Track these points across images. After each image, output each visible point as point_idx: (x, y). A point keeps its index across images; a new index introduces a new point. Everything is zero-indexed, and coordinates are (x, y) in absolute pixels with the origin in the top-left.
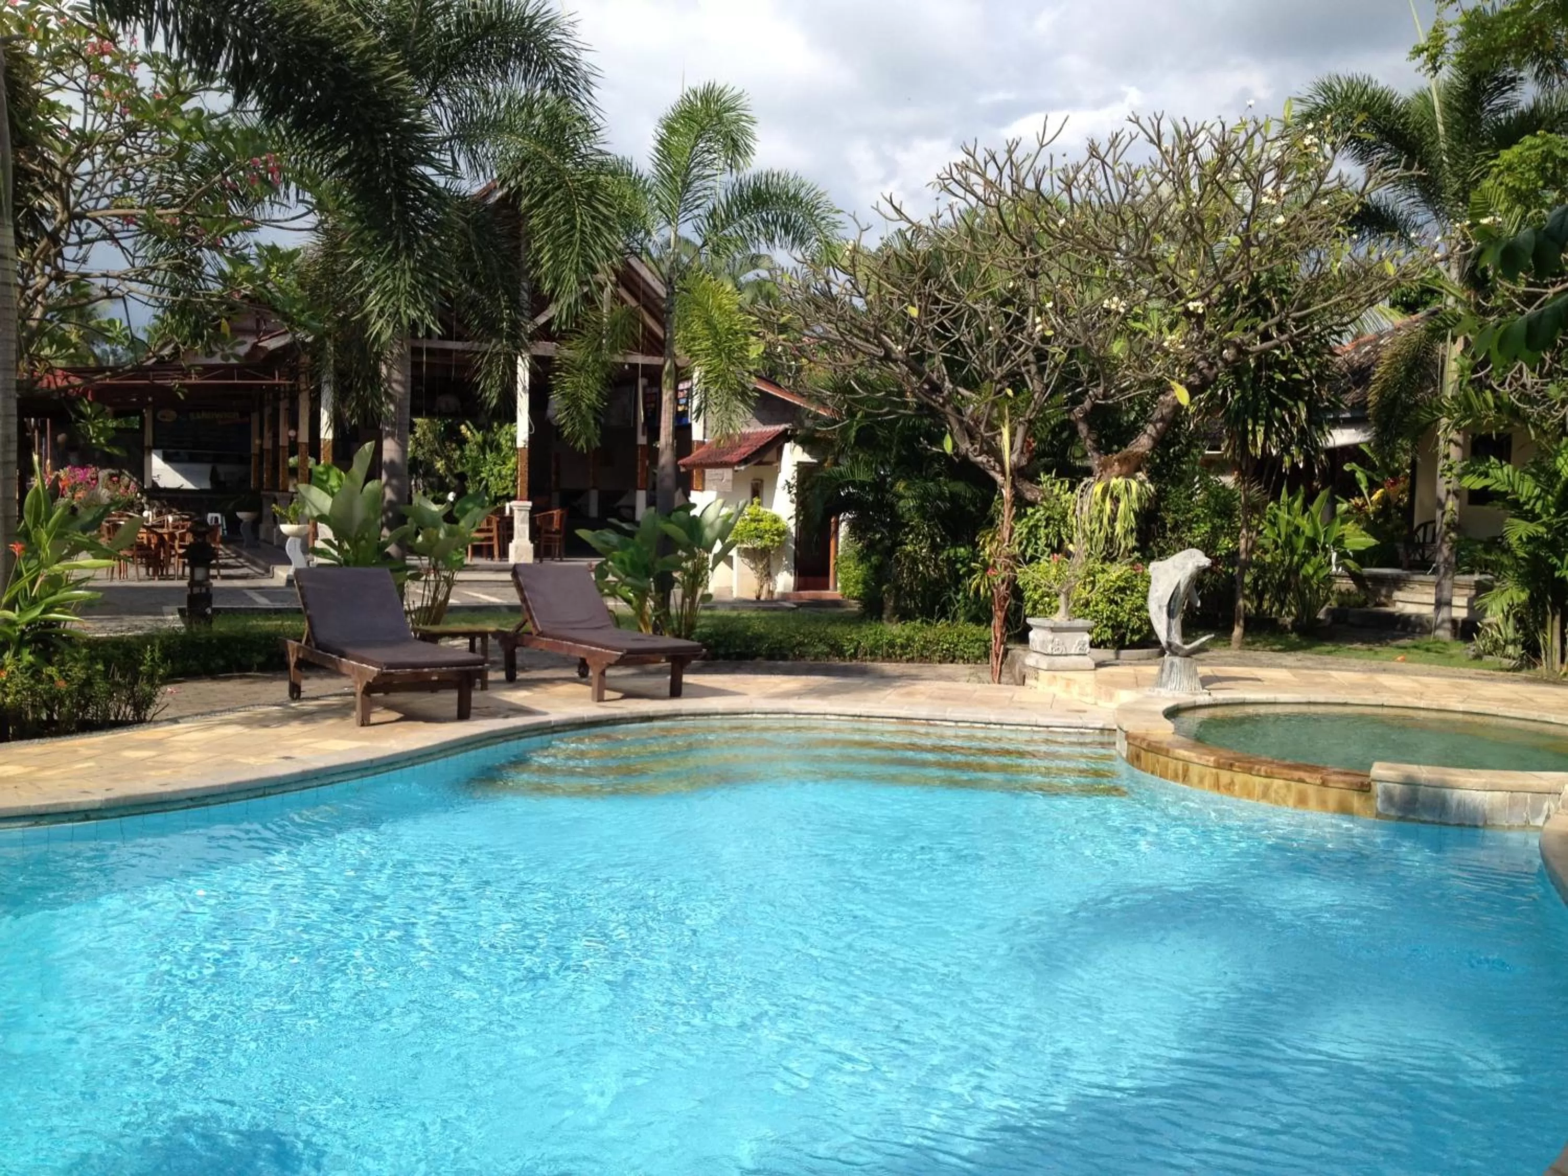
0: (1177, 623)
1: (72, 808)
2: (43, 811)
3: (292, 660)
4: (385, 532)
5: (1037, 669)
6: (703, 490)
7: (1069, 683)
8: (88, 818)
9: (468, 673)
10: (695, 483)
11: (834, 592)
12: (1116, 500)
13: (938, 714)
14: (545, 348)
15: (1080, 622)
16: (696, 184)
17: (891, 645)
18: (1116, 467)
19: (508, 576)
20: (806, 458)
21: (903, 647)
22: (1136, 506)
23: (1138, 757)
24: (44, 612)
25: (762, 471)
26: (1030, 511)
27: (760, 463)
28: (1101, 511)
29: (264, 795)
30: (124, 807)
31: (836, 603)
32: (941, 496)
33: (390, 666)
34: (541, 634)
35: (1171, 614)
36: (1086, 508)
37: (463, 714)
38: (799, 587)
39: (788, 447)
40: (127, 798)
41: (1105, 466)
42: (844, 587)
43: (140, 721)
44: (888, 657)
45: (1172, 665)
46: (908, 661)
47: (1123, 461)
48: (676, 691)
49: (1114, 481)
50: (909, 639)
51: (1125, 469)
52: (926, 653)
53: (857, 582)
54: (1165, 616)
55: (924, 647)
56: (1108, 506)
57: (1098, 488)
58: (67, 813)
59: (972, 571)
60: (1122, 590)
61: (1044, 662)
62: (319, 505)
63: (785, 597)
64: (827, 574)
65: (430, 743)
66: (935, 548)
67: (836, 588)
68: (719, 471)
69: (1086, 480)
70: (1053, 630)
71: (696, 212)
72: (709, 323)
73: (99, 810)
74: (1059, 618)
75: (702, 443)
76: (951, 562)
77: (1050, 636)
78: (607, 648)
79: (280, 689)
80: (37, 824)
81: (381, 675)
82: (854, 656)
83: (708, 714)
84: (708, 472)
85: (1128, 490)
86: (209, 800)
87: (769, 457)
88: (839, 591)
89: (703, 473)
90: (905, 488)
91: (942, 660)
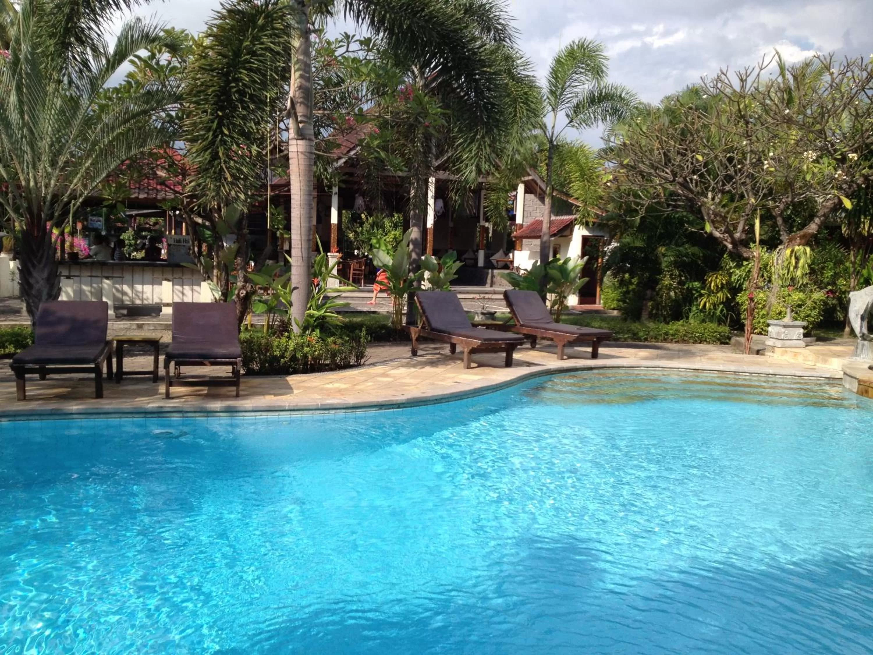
0: (865, 324)
3: (414, 336)
4: (411, 274)
5: (773, 347)
6: (521, 250)
7: (796, 355)
8: (399, 407)
9: (510, 344)
10: (518, 246)
11: (599, 305)
12: (797, 259)
14: (443, 175)
15: (799, 323)
16: (567, 90)
17: (667, 334)
18: (798, 240)
19: (501, 296)
20: (586, 233)
21: (672, 335)
22: (809, 261)
23: (867, 392)
24: (325, 312)
25: (561, 240)
26: (745, 263)
27: (562, 236)
28: (789, 263)
29: (461, 399)
30: (413, 403)
32: (687, 255)
33: (485, 340)
34: (522, 326)
35: (862, 318)
36: (780, 262)
37: (509, 363)
38: (581, 302)
39: (577, 227)
40: (414, 398)
41: (791, 240)
42: (605, 303)
43: (358, 365)
44: (665, 340)
45: (863, 345)
46: (676, 342)
47: (801, 237)
48: (595, 355)
49: (797, 248)
50: (676, 330)
51: (803, 241)
52: (686, 338)
53: (613, 300)
54: (859, 320)
55: (685, 335)
56: (793, 261)
57: (788, 251)
58: (392, 405)
59: (701, 295)
60: (800, 306)
61: (779, 343)
62: (382, 259)
63: (574, 308)
64: (595, 296)
65: (513, 377)
66: (681, 283)
67: (600, 303)
68: (531, 240)
69: (780, 247)
70: (785, 326)
71: (567, 105)
72: (578, 164)
73: (403, 404)
74: (787, 320)
75: (521, 226)
76: (690, 290)
77: (783, 330)
78: (567, 333)
79: (405, 351)
80: (381, 409)
81: (482, 344)
82: (646, 340)
83: (619, 367)
84: (524, 240)
85: (805, 253)
86: (442, 401)
87: (566, 233)
88: (602, 305)
89: (522, 241)
90: (666, 250)
91: (695, 342)
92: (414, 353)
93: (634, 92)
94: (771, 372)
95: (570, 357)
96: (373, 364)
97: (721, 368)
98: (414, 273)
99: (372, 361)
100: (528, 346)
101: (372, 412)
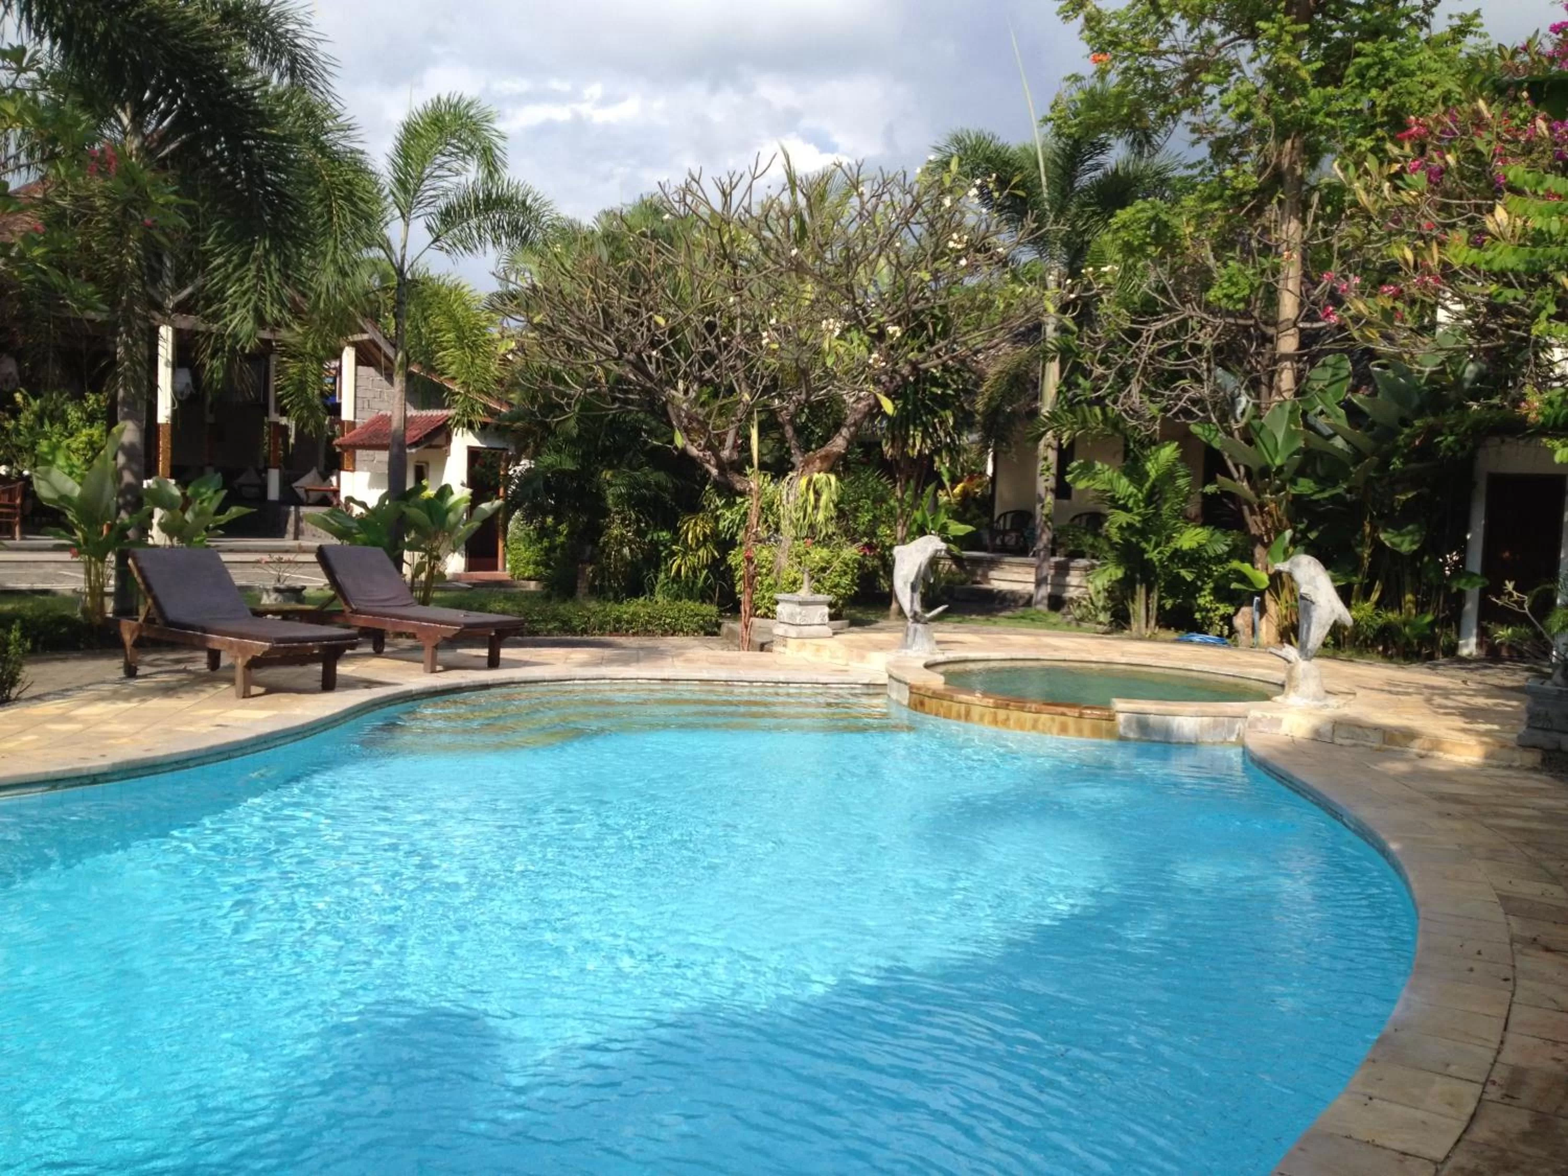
0: (917, 596)
1: (85, 773)
3: (128, 638)
4: (123, 515)
5: (785, 638)
6: (353, 470)
7: (819, 648)
9: (335, 646)
10: (346, 463)
11: (503, 573)
12: (817, 494)
14: (187, 322)
15: (820, 597)
16: (427, 183)
17: (618, 620)
18: (818, 464)
19: (312, 558)
21: (628, 622)
22: (835, 498)
23: (922, 704)
25: (429, 455)
26: (739, 500)
27: (430, 447)
28: (806, 500)
29: (230, 758)
30: (127, 771)
31: (500, 584)
32: (647, 485)
33: (280, 641)
34: (355, 612)
35: (913, 588)
36: (791, 498)
37: (329, 683)
38: (470, 567)
39: (457, 431)
40: (128, 762)
41: (807, 463)
42: (513, 568)
43: (6, 699)
44: (616, 631)
45: (916, 630)
46: (634, 634)
47: (824, 458)
48: (494, 662)
49: (816, 476)
50: (634, 614)
51: (825, 465)
52: (650, 627)
53: (528, 563)
54: (909, 590)
55: (648, 622)
56: (812, 497)
57: (804, 482)
58: (78, 778)
59: (673, 554)
60: (823, 570)
61: (793, 631)
63: (457, 577)
64: (496, 555)
66: (639, 533)
67: (504, 569)
68: (371, 452)
69: (791, 474)
70: (801, 603)
71: (429, 210)
72: (452, 317)
73: (105, 774)
74: (804, 593)
75: (352, 425)
76: (654, 544)
77: (798, 609)
78: (441, 623)
79: (112, 667)
80: (54, 788)
81: (272, 649)
82: (584, 631)
83: (536, 682)
84: (359, 453)
85: (829, 484)
86: (191, 763)
87: (438, 441)
88: (508, 572)
89: (354, 453)
90: (613, 476)
91: (665, 633)
92: (131, 672)
93: (547, 199)
94: (782, 678)
96: (39, 698)
97: (705, 675)
99: (35, 690)
100: (369, 649)
101: (36, 795)
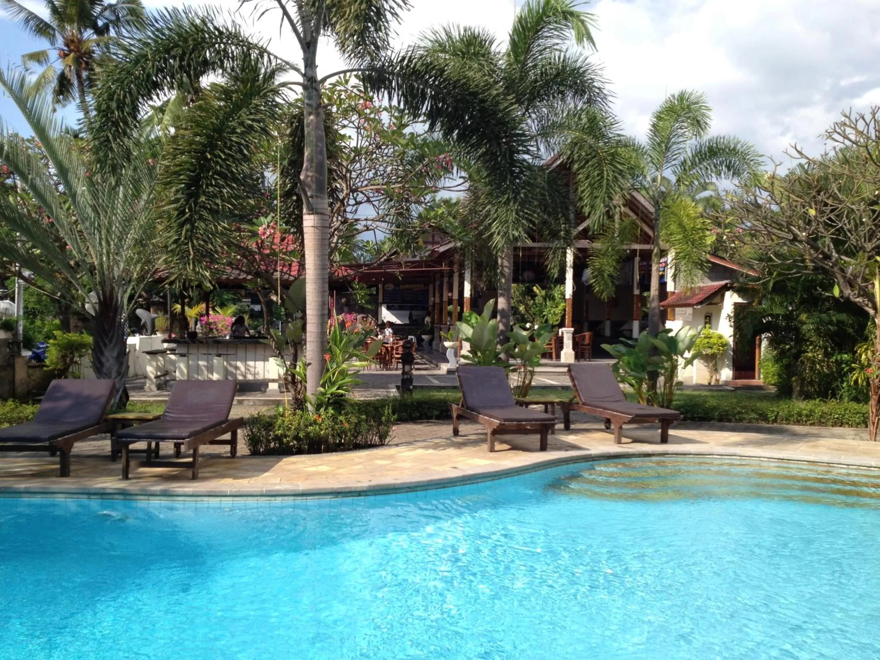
1: (353, 490)
2: (339, 491)
3: (455, 415)
4: (499, 347)
6: (674, 320)
8: (360, 495)
9: (545, 425)
10: (669, 316)
11: (759, 380)
13: (835, 460)
14: (584, 243)
16: (674, 147)
17: (800, 414)
19: (561, 370)
20: (740, 300)
21: (807, 416)
24: (338, 389)
25: (711, 309)
27: (712, 303)
29: (444, 487)
30: (378, 490)
31: (759, 388)
32: (831, 323)
33: (505, 420)
34: (584, 404)
37: (543, 448)
38: (736, 377)
39: (728, 294)
40: (378, 486)
42: (765, 378)
43: (381, 445)
44: (798, 422)
46: (811, 425)
48: (664, 439)
50: (811, 411)
52: (823, 420)
53: (774, 375)
55: (821, 416)
58: (351, 492)
59: (852, 370)
62: (466, 332)
63: (727, 383)
64: (754, 370)
65: (527, 464)
66: (827, 355)
67: (759, 378)
68: (684, 309)
71: (673, 163)
72: (681, 225)
73: (365, 491)
75: (673, 293)
76: (838, 363)
78: (623, 413)
80: (337, 497)
81: (501, 425)
82: (775, 421)
83: (685, 454)
84: (677, 309)
86: (417, 489)
87: (716, 300)
88: (762, 380)
89: (674, 310)
90: (807, 318)
91: (834, 425)
92: (456, 433)
93: (750, 144)
95: (636, 441)
96: (397, 445)
97: (812, 458)
98: (502, 345)
99: (396, 441)
101: (327, 500)
